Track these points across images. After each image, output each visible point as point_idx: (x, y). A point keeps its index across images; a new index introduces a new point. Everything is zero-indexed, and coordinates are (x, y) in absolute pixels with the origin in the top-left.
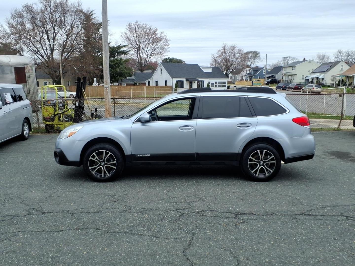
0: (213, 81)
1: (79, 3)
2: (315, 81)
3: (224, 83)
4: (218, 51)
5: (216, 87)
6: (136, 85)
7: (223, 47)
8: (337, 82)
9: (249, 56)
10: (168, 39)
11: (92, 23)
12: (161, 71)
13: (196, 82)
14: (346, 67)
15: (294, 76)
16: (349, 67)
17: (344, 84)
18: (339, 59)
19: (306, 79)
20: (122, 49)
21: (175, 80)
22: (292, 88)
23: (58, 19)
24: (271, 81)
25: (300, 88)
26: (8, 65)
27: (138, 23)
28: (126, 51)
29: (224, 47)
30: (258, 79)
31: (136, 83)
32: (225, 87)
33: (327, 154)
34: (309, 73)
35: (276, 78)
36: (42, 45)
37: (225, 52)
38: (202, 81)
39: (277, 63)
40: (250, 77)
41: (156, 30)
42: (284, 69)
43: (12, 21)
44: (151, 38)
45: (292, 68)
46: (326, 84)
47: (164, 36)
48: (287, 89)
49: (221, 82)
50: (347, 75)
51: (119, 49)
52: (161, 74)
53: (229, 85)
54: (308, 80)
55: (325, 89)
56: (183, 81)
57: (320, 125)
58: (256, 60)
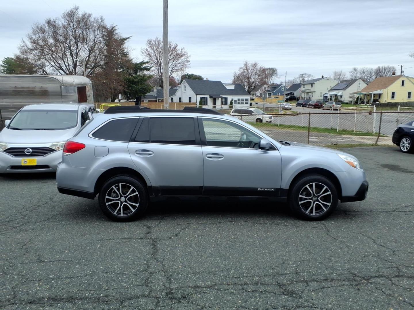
0: (236, 98)
1: (101, 18)
2: (333, 99)
3: (247, 100)
4: (240, 68)
5: (239, 104)
6: (159, 101)
7: (244, 65)
8: (355, 100)
9: (267, 73)
10: (189, 55)
11: (114, 39)
12: (185, 87)
13: (220, 99)
14: (363, 85)
15: (313, 93)
16: (366, 85)
17: (362, 101)
18: (354, 77)
19: (324, 97)
20: (144, 66)
21: (199, 97)
22: (312, 105)
23: (81, 35)
24: (290, 98)
25: (320, 105)
26: (71, 85)
27: (158, 39)
28: (149, 67)
29: (246, 64)
30: (277, 96)
31: (159, 100)
32: (248, 104)
33: (380, 166)
34: (328, 90)
35: (295, 95)
36: (64, 61)
37: (247, 69)
38: (225, 98)
39: (293, 80)
40: (268, 93)
41: (176, 46)
42: (302, 86)
43: (34, 37)
44: (172, 54)
45: (310, 85)
46: (344, 102)
47: (185, 52)
48: (307, 106)
49: (244, 99)
50: (365, 93)
51: (142, 66)
52: (185, 91)
53: (251, 102)
54: (327, 97)
55: (356, 107)
56: (207, 98)
57: (355, 141)
58: (274, 77)
